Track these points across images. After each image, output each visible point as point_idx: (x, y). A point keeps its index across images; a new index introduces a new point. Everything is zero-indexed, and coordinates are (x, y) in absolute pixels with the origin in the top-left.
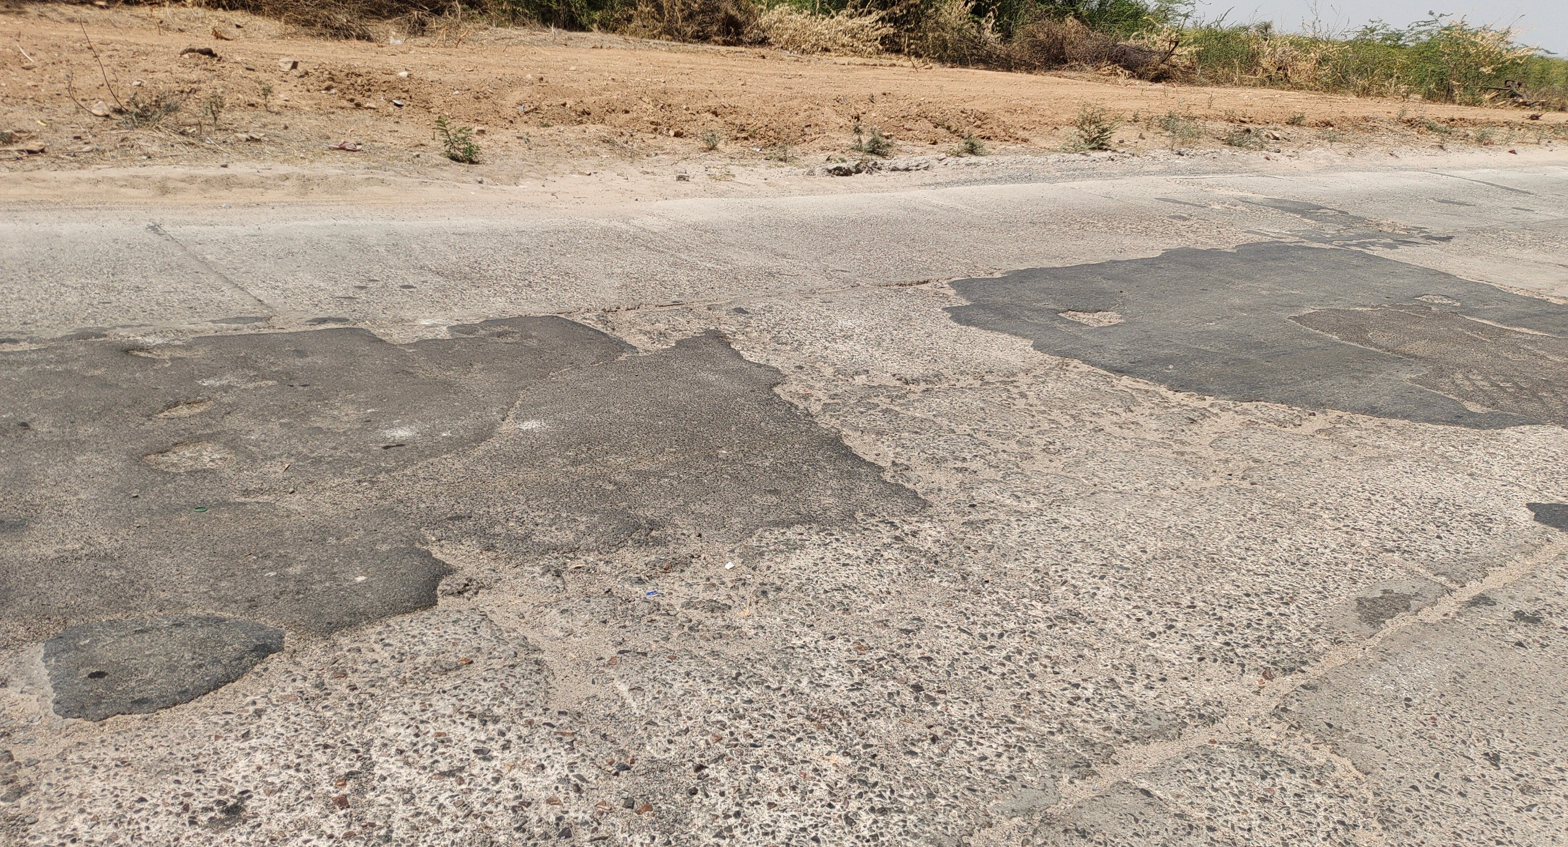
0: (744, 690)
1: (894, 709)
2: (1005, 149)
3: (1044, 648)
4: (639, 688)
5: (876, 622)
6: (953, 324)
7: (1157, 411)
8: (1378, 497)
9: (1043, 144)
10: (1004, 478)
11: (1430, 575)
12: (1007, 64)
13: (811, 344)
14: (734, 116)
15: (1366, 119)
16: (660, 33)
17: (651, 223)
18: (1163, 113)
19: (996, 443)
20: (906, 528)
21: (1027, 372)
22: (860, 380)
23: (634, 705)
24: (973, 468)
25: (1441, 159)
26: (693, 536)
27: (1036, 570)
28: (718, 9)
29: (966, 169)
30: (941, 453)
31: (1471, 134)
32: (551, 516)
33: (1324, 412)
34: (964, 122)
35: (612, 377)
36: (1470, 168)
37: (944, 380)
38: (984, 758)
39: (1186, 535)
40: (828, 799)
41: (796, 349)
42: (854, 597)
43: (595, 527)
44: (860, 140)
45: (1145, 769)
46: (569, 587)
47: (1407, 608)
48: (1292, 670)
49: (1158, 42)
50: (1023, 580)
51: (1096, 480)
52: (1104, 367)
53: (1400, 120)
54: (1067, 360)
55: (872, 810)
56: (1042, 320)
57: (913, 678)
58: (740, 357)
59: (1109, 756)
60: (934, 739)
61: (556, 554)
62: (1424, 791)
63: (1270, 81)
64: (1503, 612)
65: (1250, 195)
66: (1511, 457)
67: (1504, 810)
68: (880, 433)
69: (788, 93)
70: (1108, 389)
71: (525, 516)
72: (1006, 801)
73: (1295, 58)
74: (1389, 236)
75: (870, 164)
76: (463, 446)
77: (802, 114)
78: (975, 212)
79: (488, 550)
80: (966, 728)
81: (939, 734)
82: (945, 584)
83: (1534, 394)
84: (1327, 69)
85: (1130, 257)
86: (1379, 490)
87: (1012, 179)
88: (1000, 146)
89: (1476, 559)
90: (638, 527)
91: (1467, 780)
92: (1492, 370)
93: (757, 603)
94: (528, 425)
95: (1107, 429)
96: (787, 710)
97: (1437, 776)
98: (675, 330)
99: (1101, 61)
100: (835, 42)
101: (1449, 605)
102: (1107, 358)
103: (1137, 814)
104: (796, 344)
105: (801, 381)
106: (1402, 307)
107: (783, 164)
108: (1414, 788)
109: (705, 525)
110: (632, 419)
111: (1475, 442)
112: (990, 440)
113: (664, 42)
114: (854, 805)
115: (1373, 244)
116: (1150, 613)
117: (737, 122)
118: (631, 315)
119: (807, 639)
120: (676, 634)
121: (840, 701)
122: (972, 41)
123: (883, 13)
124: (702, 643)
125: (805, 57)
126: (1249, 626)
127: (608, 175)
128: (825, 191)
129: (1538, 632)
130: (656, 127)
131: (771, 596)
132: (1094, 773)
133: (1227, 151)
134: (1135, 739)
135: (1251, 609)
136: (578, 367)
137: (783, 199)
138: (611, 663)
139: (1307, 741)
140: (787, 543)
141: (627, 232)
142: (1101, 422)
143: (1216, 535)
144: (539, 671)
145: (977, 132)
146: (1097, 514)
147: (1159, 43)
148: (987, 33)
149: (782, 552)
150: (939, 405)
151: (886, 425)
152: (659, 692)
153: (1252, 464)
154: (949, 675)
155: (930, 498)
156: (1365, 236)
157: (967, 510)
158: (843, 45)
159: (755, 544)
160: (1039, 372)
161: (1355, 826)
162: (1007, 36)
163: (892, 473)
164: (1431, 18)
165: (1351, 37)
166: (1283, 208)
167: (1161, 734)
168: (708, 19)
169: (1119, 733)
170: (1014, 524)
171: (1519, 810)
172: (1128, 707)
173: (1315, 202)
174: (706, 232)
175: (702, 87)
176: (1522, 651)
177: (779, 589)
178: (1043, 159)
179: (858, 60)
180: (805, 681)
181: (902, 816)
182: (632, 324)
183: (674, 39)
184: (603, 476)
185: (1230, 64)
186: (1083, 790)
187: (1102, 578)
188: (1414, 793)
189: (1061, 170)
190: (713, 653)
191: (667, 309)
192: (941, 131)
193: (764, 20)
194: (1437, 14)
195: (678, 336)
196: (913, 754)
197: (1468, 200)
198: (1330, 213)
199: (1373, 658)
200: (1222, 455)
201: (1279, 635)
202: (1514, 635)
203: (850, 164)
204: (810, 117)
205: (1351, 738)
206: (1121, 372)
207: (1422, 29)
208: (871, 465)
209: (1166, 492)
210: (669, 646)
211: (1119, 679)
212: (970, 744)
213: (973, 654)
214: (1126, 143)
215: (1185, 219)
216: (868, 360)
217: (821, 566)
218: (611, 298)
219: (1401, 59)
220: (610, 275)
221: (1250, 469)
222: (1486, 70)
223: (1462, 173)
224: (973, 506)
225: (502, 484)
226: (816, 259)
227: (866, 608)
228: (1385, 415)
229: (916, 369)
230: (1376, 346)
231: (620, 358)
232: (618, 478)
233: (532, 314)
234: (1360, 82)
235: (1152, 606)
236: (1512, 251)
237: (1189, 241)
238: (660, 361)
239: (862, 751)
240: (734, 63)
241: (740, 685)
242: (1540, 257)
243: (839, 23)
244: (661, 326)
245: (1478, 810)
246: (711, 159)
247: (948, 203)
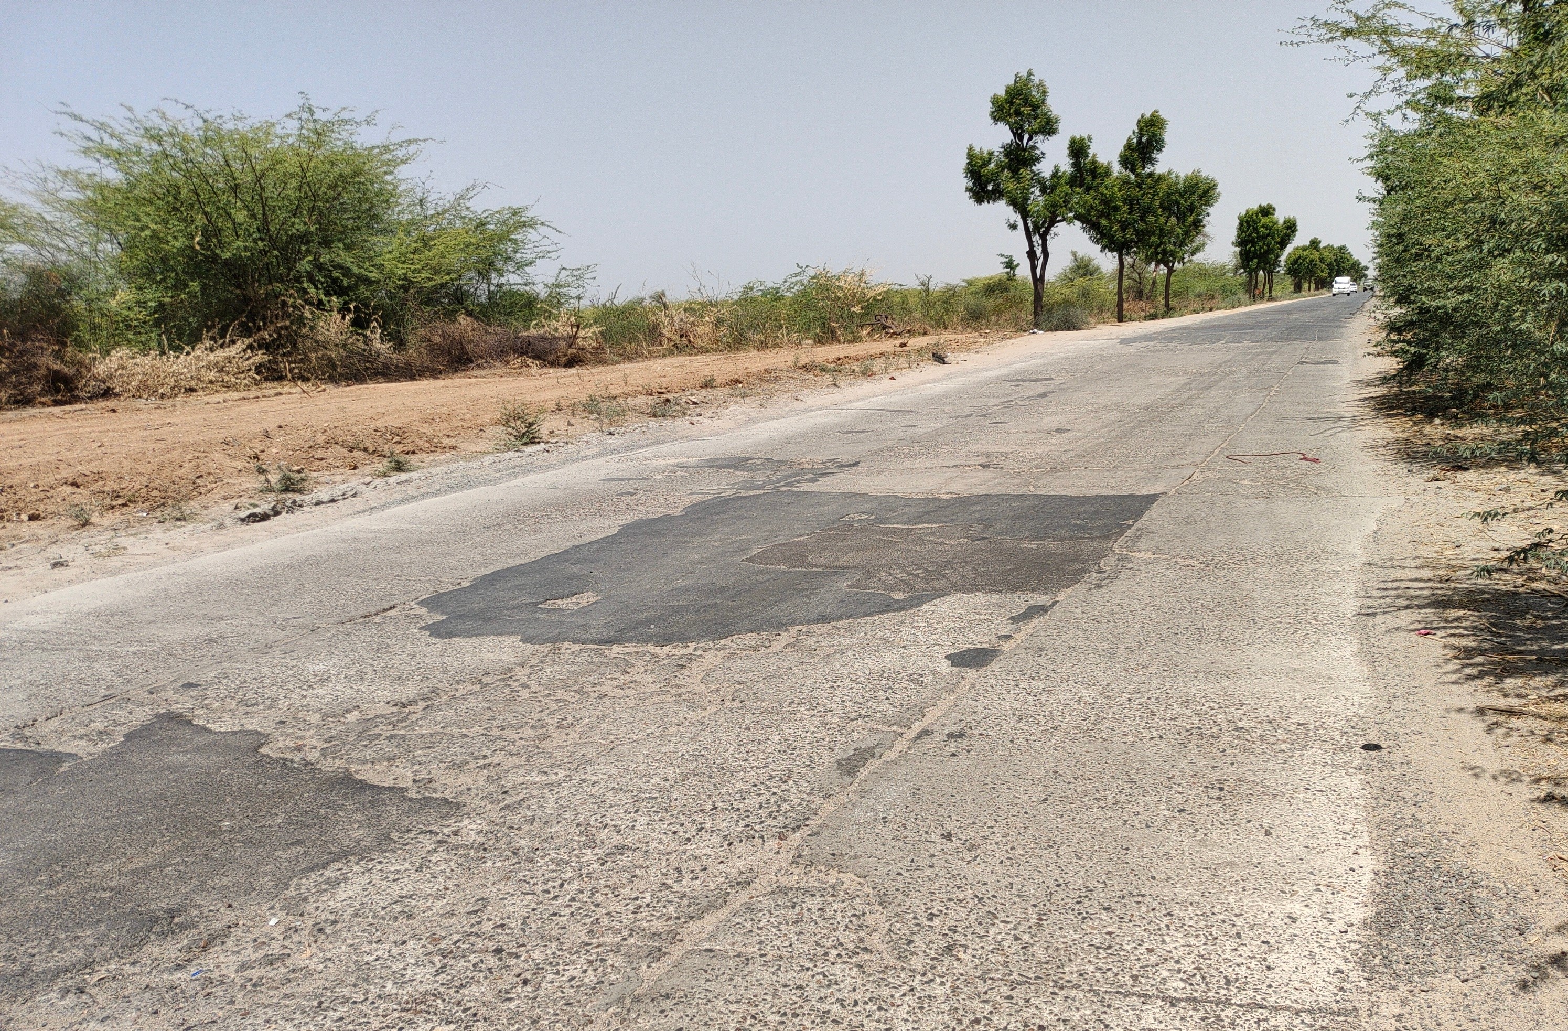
0: (332, 1013)
1: (482, 975)
2: (434, 460)
3: (602, 882)
5: (442, 915)
6: (433, 640)
7: (650, 667)
8: (838, 683)
9: (473, 448)
10: (528, 761)
11: (886, 728)
12: (409, 373)
13: (285, 697)
14: (101, 483)
15: (768, 371)
17: (34, 621)
18: (584, 398)
19: (511, 734)
20: (446, 831)
21: (523, 665)
22: (353, 716)
24: (496, 761)
25: (837, 396)
26: (222, 910)
27: (578, 825)
28: (35, 366)
29: (399, 487)
30: (460, 758)
31: (857, 369)
32: (47, 942)
33: (787, 631)
34: (380, 441)
35: (59, 790)
36: (863, 399)
37: (442, 694)
38: (573, 978)
39: (696, 757)
41: (270, 707)
42: (413, 903)
43: (106, 936)
44: (267, 481)
45: (705, 936)
46: (99, 999)
47: (873, 756)
48: (799, 827)
49: (560, 327)
50: (570, 837)
51: (612, 737)
52: (593, 642)
53: (797, 367)
54: (557, 645)
56: (523, 616)
57: (491, 945)
58: (209, 731)
59: (674, 938)
60: (525, 982)
61: (69, 975)
62: (905, 874)
63: (677, 350)
64: (939, 736)
65: (685, 460)
66: (930, 625)
67: (959, 866)
68: (391, 759)
69: (162, 445)
70: (602, 659)
71: (14, 952)
72: (600, 1000)
73: (692, 324)
74: (809, 471)
75: (288, 503)
77: (186, 465)
78: (423, 529)
80: (551, 963)
81: (529, 977)
82: (499, 864)
83: (939, 574)
84: (724, 330)
85: (591, 540)
86: (839, 677)
87: (451, 488)
88: (429, 458)
89: (916, 706)
90: (156, 920)
91: (933, 856)
92: (906, 563)
93: (316, 942)
95: (611, 694)
96: (380, 1012)
97: (913, 860)
98: (116, 724)
99: (508, 354)
100: (199, 379)
101: (902, 744)
102: (594, 634)
103: (705, 967)
104: (268, 702)
105: (288, 735)
106: (830, 529)
107: (183, 523)
108: (899, 874)
109: (232, 895)
110: (103, 823)
111: (903, 622)
112: (505, 733)
115: (798, 482)
116: (682, 825)
117: (107, 489)
118: (55, 723)
119: (380, 953)
120: (240, 996)
121: (428, 987)
122: (363, 355)
123: (248, 341)
124: (271, 993)
125: (166, 402)
126: (761, 807)
128: (244, 542)
129: (965, 742)
131: (329, 930)
132: (665, 953)
133: (653, 423)
134: (692, 918)
135: (760, 795)
136: (12, 792)
137: (195, 561)
139: (820, 871)
140: (328, 881)
141: (9, 639)
142: (604, 689)
143: (721, 750)
145: (398, 449)
146: (620, 764)
147: (561, 329)
148: (377, 344)
149: (326, 890)
150: (444, 717)
151: (396, 751)
153: (738, 687)
154: (524, 930)
155: (461, 799)
156: (791, 476)
157: (500, 797)
158: (211, 382)
159: (294, 894)
160: (533, 662)
161: (864, 914)
162: (400, 344)
163: (415, 790)
164: (798, 269)
165: (736, 298)
166: (717, 466)
167: (712, 907)
168: (24, 379)
169: (678, 918)
170: (548, 795)
171: (969, 862)
172: (681, 898)
173: (743, 456)
174: (112, 615)
175: (48, 458)
176: (955, 759)
177: (335, 922)
178: (478, 463)
179: (235, 395)
180: (389, 985)
182: (60, 733)
184: (95, 888)
185: (636, 339)
186: (660, 968)
187: (636, 811)
188: (899, 877)
189: (499, 471)
190: (286, 996)
191: (98, 706)
192: (357, 454)
193: (101, 369)
194: (803, 265)
195: (125, 730)
196: (510, 1000)
197: (867, 427)
198: (759, 462)
199: (855, 799)
200: (713, 687)
201: (785, 806)
202: (949, 750)
203: (264, 508)
204: (198, 466)
205: (850, 858)
206: (610, 642)
207: (794, 279)
208: (390, 789)
209: (673, 729)
210: (237, 1007)
211: (670, 882)
212: (558, 973)
213: (541, 908)
214: (557, 432)
215: (632, 494)
216: (355, 695)
217: (371, 889)
218: (22, 713)
219: (785, 311)
220: (9, 689)
221: (736, 691)
222: (857, 309)
223: (857, 404)
224: (506, 792)
226: (260, 613)
227: (429, 908)
228: (834, 620)
229: (410, 691)
230: (816, 566)
231: (62, 770)
232: (111, 884)
234: (757, 337)
235: (683, 819)
236: (907, 464)
237: (642, 512)
238: (113, 759)
239: (463, 1015)
240: (77, 424)
241: (324, 1010)
242: (928, 463)
243: (198, 358)
244: (98, 726)
245: (943, 873)
246: (85, 536)
247: (389, 526)
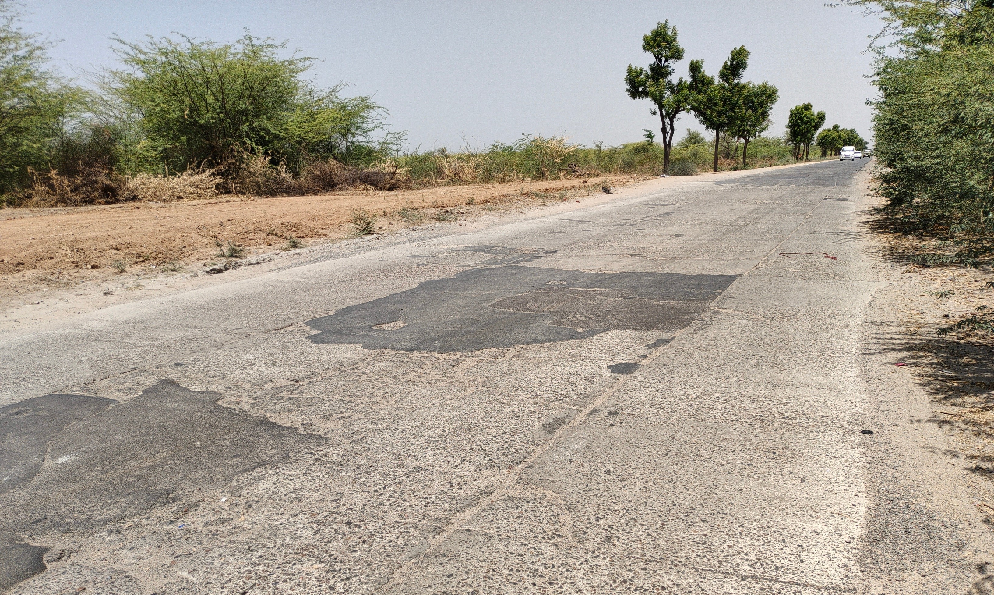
0: (256, 552)
1: (340, 536)
2: (314, 242)
3: (407, 487)
4: (194, 570)
5: (317, 501)
6: (313, 345)
7: (435, 365)
8: (544, 380)
9: (336, 236)
10: (366, 416)
11: (572, 407)
12: (301, 192)
13: (231, 373)
14: (131, 249)
15: (505, 196)
16: (56, 203)
17: (94, 325)
18: (399, 209)
19: (356, 400)
20: (320, 453)
21: (363, 361)
22: (269, 386)
23: (194, 579)
24: (348, 415)
25: (545, 211)
26: (196, 491)
27: (394, 454)
28: (96, 182)
29: (295, 257)
30: (328, 413)
31: (557, 196)
32: (101, 504)
33: (514, 348)
34: (285, 230)
35: (108, 420)
36: (560, 213)
37: (318, 375)
38: (391, 541)
39: (461, 418)
40: (318, 584)
41: (223, 379)
42: (302, 493)
43: (132, 502)
44: (222, 250)
45: (465, 522)
46: (129, 537)
47: (564, 423)
48: (520, 462)
49: (386, 167)
50: (389, 460)
51: (413, 405)
52: (403, 349)
53: (522, 194)
54: (382, 350)
55: (342, 580)
56: (363, 333)
57: (345, 520)
58: (189, 390)
59: (448, 522)
60: (364, 542)
61: (112, 523)
62: (583, 493)
63: (452, 182)
64: (603, 413)
65: (456, 246)
66: (598, 348)
67: (615, 490)
68: (290, 411)
69: (164, 228)
70: (408, 360)
71: (83, 509)
72: (406, 555)
73: (462, 167)
74: (528, 255)
75: (233, 264)
76: (21, 482)
77: (177, 240)
78: (308, 281)
79: (66, 533)
80: (378, 532)
81: (366, 539)
82: (349, 474)
83: (604, 318)
84: (480, 171)
86: (544, 376)
87: (324, 259)
88: (312, 241)
89: (590, 395)
90: (159, 495)
91: (599, 483)
92: (585, 311)
93: (247, 512)
94: (61, 460)
95: (412, 380)
96: (283, 554)
97: (587, 486)
98: (138, 384)
99: (356, 182)
100: (184, 192)
101: (581, 417)
102: (403, 345)
103: (466, 540)
104: (222, 376)
105: (232, 395)
106: (540, 289)
107: (175, 273)
108: (579, 493)
109: (201, 483)
110: (131, 439)
111: (582, 346)
112: (353, 400)
113: (61, 208)
114: (332, 582)
115: (521, 261)
116: (453, 457)
117: (134, 252)
118: (105, 382)
119: (283, 520)
120: (205, 540)
121: (310, 541)
122: (275, 180)
123: (212, 171)
124: (222, 540)
125: (166, 204)
126: (498, 450)
127: (52, 301)
128: (208, 285)
129: (619, 418)
130: (76, 265)
131: (254, 506)
132: (443, 530)
133: (438, 224)
134: (458, 511)
135: (498, 442)
136: (82, 420)
137: (182, 294)
138: (172, 564)
139: (533, 489)
140: (254, 478)
141: (81, 334)
142: (408, 377)
143: (475, 415)
144: (129, 581)
145: (294, 235)
146: (417, 421)
147: (387, 169)
148: (283, 174)
149: (253, 483)
150: (319, 389)
151: (292, 406)
152: (207, 568)
153: (485, 379)
154: (363, 512)
155: (328, 436)
156: (517, 257)
157: (350, 436)
158: (191, 193)
159: (235, 484)
160: (369, 360)
161: (558, 515)
162: (296, 175)
163: (303, 429)
164: (524, 137)
165: (487, 152)
166: (474, 251)
167: (470, 505)
168: (90, 189)
169: (451, 511)
170: (377, 436)
171: (621, 488)
172: (452, 499)
173: (489, 245)
174: (136, 323)
175: (102, 233)
176: (613, 427)
177: (258, 502)
178: (339, 244)
179: (205, 201)
180: (288, 539)
181: (357, 578)
182: (108, 388)
183: (67, 205)
184: (126, 475)
185: (429, 175)
186: (440, 539)
187: (427, 448)
188: (579, 495)
189: (351, 249)
190: (231, 542)
191: (128, 374)
192: (271, 237)
193: (131, 184)
194: (526, 134)
195: (143, 388)
196: (355, 551)
197: (562, 230)
198: (498, 249)
199: (553, 447)
200: (471, 379)
201: (512, 450)
202: (609, 422)
203: (220, 266)
204: (184, 241)
205: (550, 482)
206: (412, 350)
207: (522, 143)
208: (289, 428)
209: (448, 402)
210: (204, 546)
211: (446, 490)
212: (382, 538)
213: (373, 500)
214: (383, 228)
215: (426, 265)
216: (270, 374)
217: (278, 484)
218: (88, 375)
219: (516, 160)
220: (80, 362)
221: (484, 381)
222: (558, 160)
223: (557, 217)
224: (353, 433)
225: (58, 496)
226: (217, 325)
227: (310, 497)
228: (541, 342)
229: (300, 373)
230: (531, 311)
231: (109, 408)
232: (136, 474)
233: (34, 397)
234: (499, 176)
235: (453, 454)
236: (586, 252)
237: (431, 276)
238: (136, 404)
239: (329, 558)
240: (118, 215)
241: (252, 551)
242: (598, 252)
243: (185, 180)
244: (129, 385)
245: (605, 493)
246: (122, 278)
247: (290, 278)
